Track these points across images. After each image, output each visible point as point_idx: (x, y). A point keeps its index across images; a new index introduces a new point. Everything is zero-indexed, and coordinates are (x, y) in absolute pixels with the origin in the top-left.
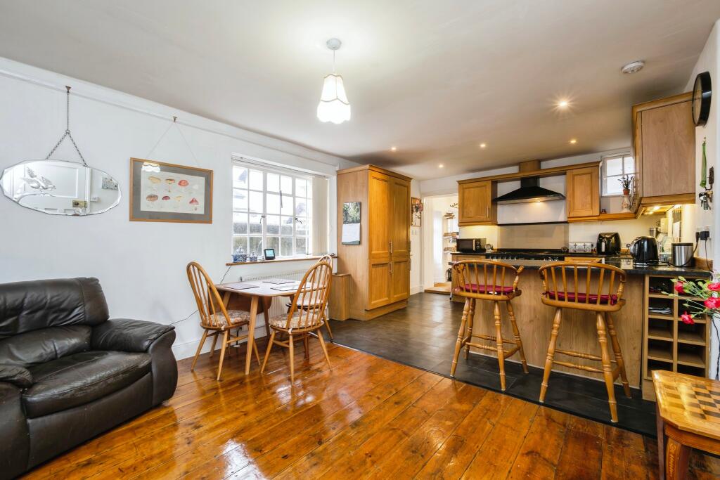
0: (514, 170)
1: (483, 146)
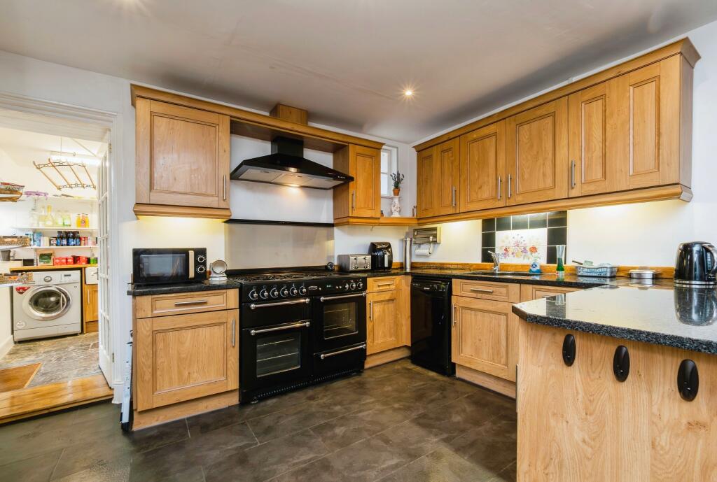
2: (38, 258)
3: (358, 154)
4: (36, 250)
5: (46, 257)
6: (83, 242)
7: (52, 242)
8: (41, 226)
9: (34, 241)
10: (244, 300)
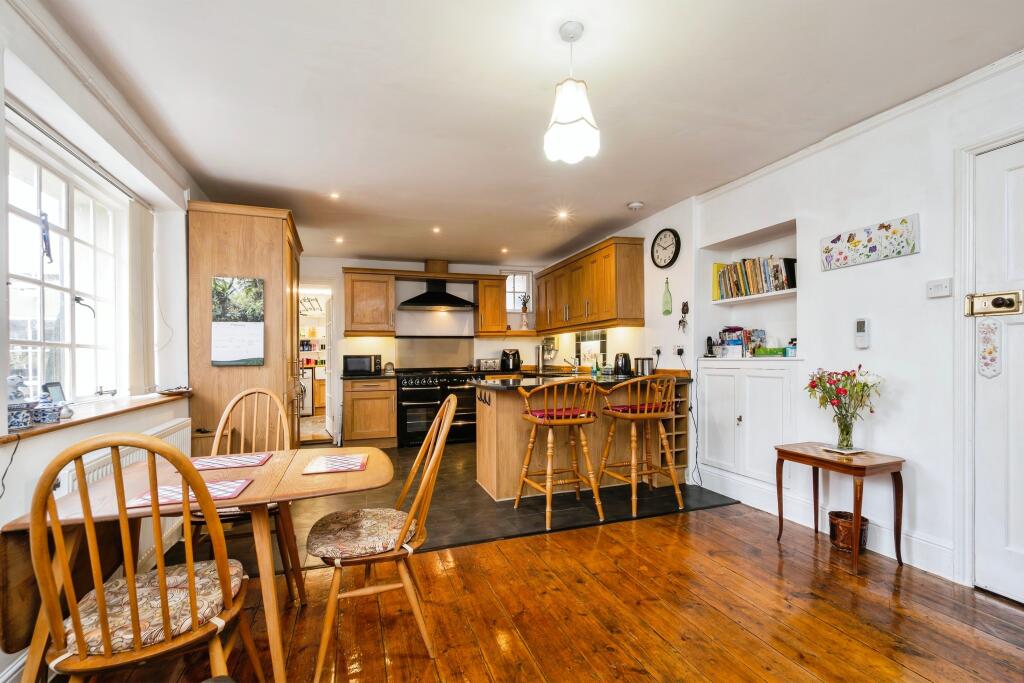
0: (420, 267)
1: (436, 230)
3: (486, 286)
6: (313, 348)
10: (399, 385)
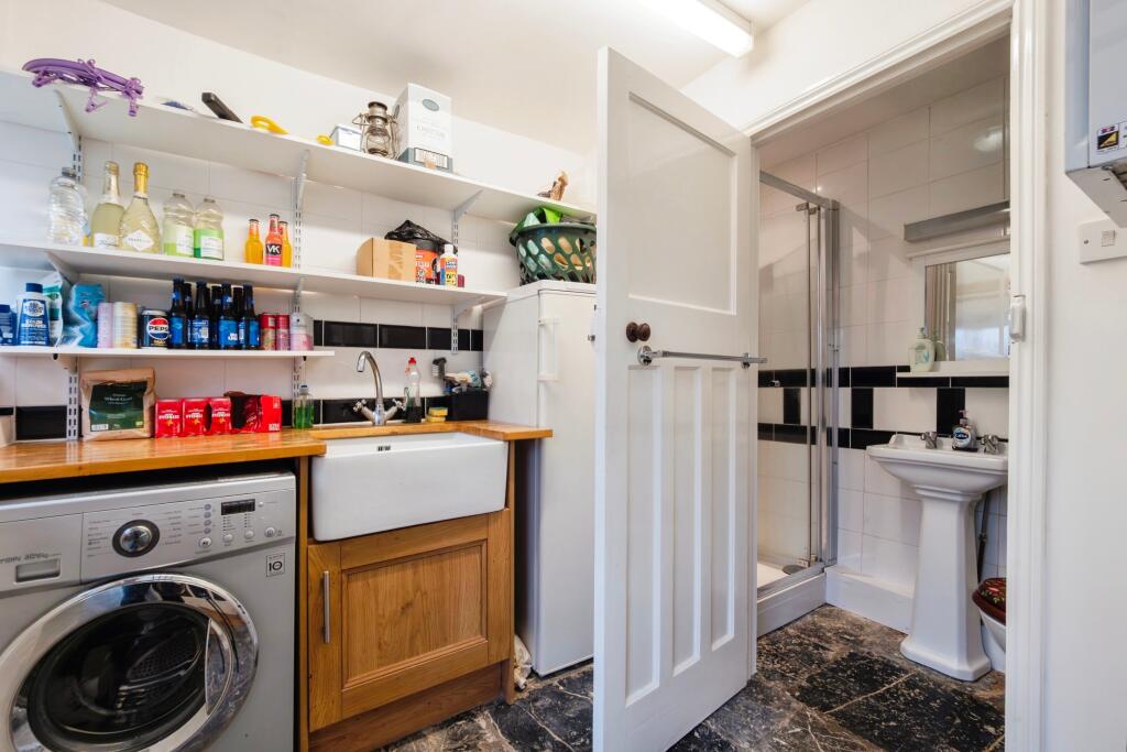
2: (86, 404)
4: (77, 363)
5: (119, 398)
6: (270, 334)
7: (150, 330)
8: (102, 247)
9: (69, 322)
